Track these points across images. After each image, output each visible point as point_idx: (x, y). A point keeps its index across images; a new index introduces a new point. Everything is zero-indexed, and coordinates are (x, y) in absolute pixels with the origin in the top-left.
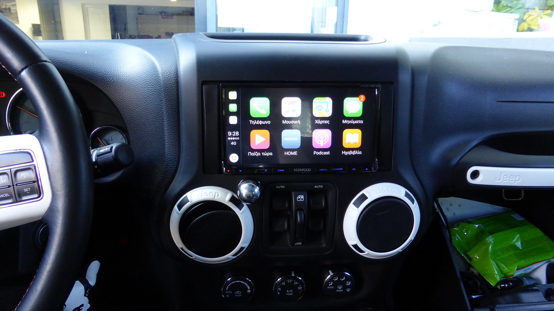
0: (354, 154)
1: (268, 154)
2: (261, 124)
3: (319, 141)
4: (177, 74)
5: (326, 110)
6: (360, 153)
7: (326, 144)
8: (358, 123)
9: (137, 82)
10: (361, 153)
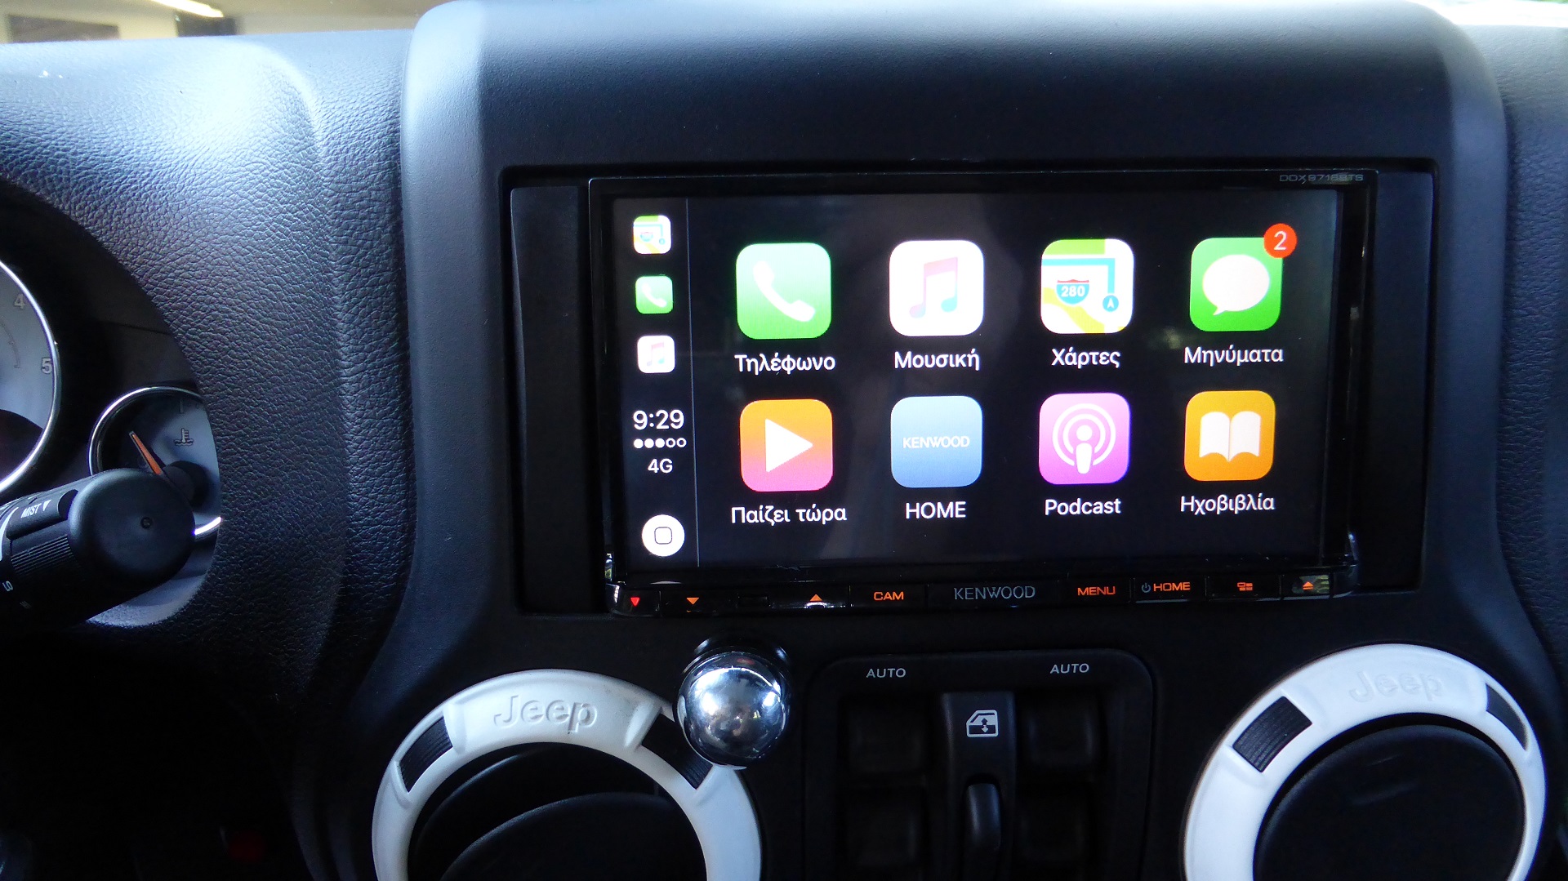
0: (1237, 509)
1: (828, 515)
2: (789, 370)
3: (1071, 450)
4: (392, 142)
5: (1106, 301)
6: (1267, 504)
7: (1103, 462)
8: (1258, 359)
9: (235, 192)
10: (1272, 507)
